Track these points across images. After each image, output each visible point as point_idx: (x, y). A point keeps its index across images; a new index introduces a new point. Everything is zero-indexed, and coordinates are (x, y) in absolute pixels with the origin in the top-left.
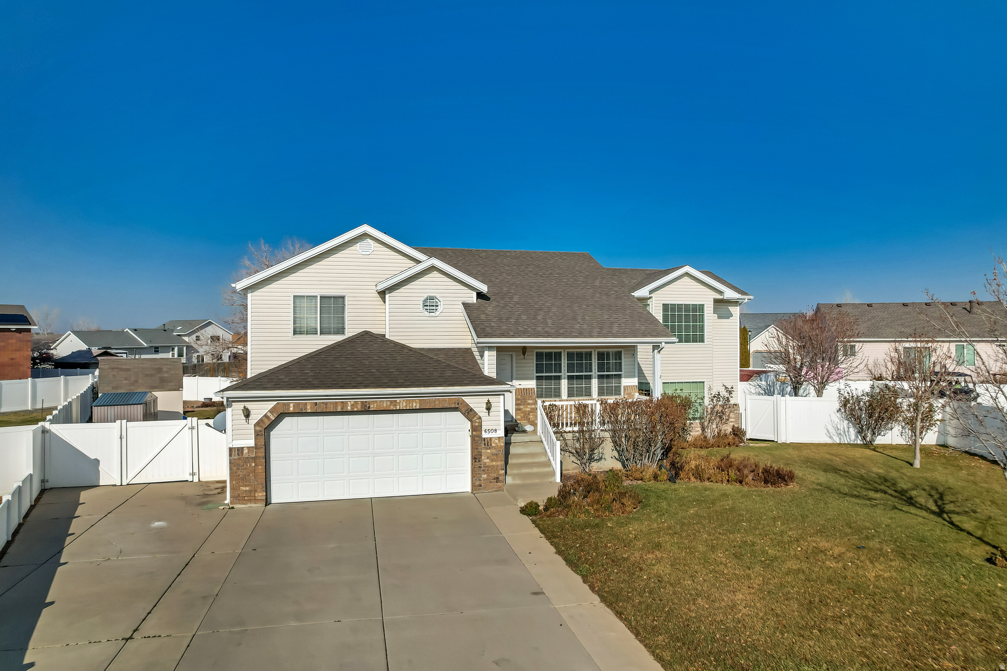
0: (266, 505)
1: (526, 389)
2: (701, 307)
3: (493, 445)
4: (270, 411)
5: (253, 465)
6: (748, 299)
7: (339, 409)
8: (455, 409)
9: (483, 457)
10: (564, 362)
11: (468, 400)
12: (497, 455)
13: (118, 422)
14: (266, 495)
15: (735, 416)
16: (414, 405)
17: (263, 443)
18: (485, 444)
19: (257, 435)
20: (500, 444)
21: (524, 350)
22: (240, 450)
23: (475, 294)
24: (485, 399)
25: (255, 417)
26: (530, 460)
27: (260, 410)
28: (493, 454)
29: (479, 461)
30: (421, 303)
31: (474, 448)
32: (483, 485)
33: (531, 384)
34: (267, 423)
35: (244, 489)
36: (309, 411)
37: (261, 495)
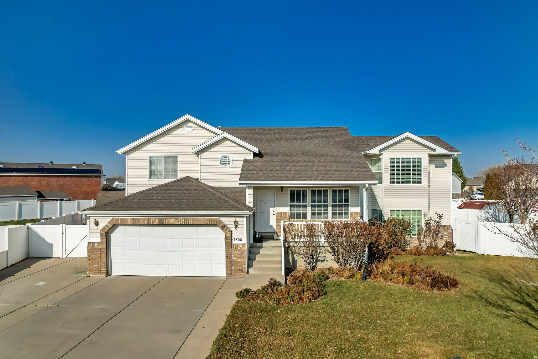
0: (107, 276)
1: (283, 213)
2: (420, 160)
3: (239, 249)
4: (109, 223)
5: (100, 253)
6: (457, 154)
7: (146, 223)
8: (215, 225)
9: (232, 256)
10: (309, 196)
11: (223, 220)
12: (241, 255)
13: (61, 225)
14: (107, 270)
15: (448, 234)
16: (189, 221)
17: (105, 241)
18: (233, 248)
19: (102, 236)
20: (244, 248)
21: (282, 188)
22: (93, 244)
23: (252, 154)
24: (233, 219)
25: (101, 226)
26: (270, 259)
27: (104, 222)
28: (238, 255)
29: (230, 258)
30: (219, 160)
31: (227, 250)
32: (232, 274)
33: (287, 210)
34: (107, 229)
35: (95, 266)
36: (129, 223)
37: (104, 270)
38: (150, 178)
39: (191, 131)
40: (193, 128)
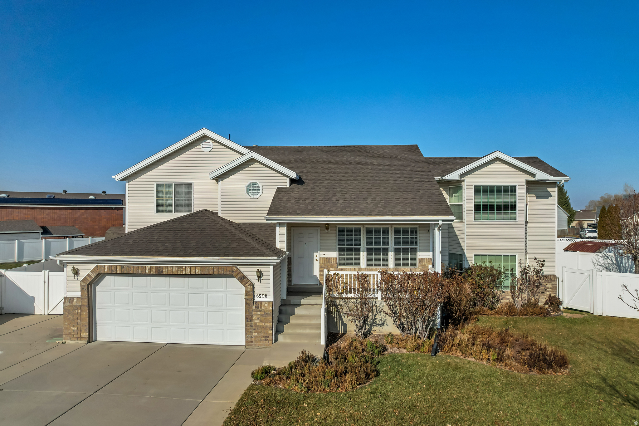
0: (89, 342)
1: (329, 258)
2: (514, 188)
3: (263, 308)
4: (92, 272)
5: (80, 311)
7: (140, 272)
8: (231, 276)
9: (254, 318)
10: (363, 237)
11: (242, 269)
12: (265, 317)
13: (43, 271)
14: (89, 335)
15: (552, 286)
16: (197, 271)
17: (87, 295)
18: (256, 307)
19: (82, 289)
20: (270, 308)
21: (327, 226)
22: (72, 299)
23: (288, 180)
24: (255, 269)
25: (82, 276)
27: (86, 270)
28: (262, 316)
29: (251, 321)
30: (245, 188)
31: (247, 310)
32: (254, 342)
33: (334, 254)
34: (90, 280)
35: (73, 328)
36: (118, 272)
37: (85, 334)
38: (157, 211)
39: (209, 150)
40: (212, 147)
